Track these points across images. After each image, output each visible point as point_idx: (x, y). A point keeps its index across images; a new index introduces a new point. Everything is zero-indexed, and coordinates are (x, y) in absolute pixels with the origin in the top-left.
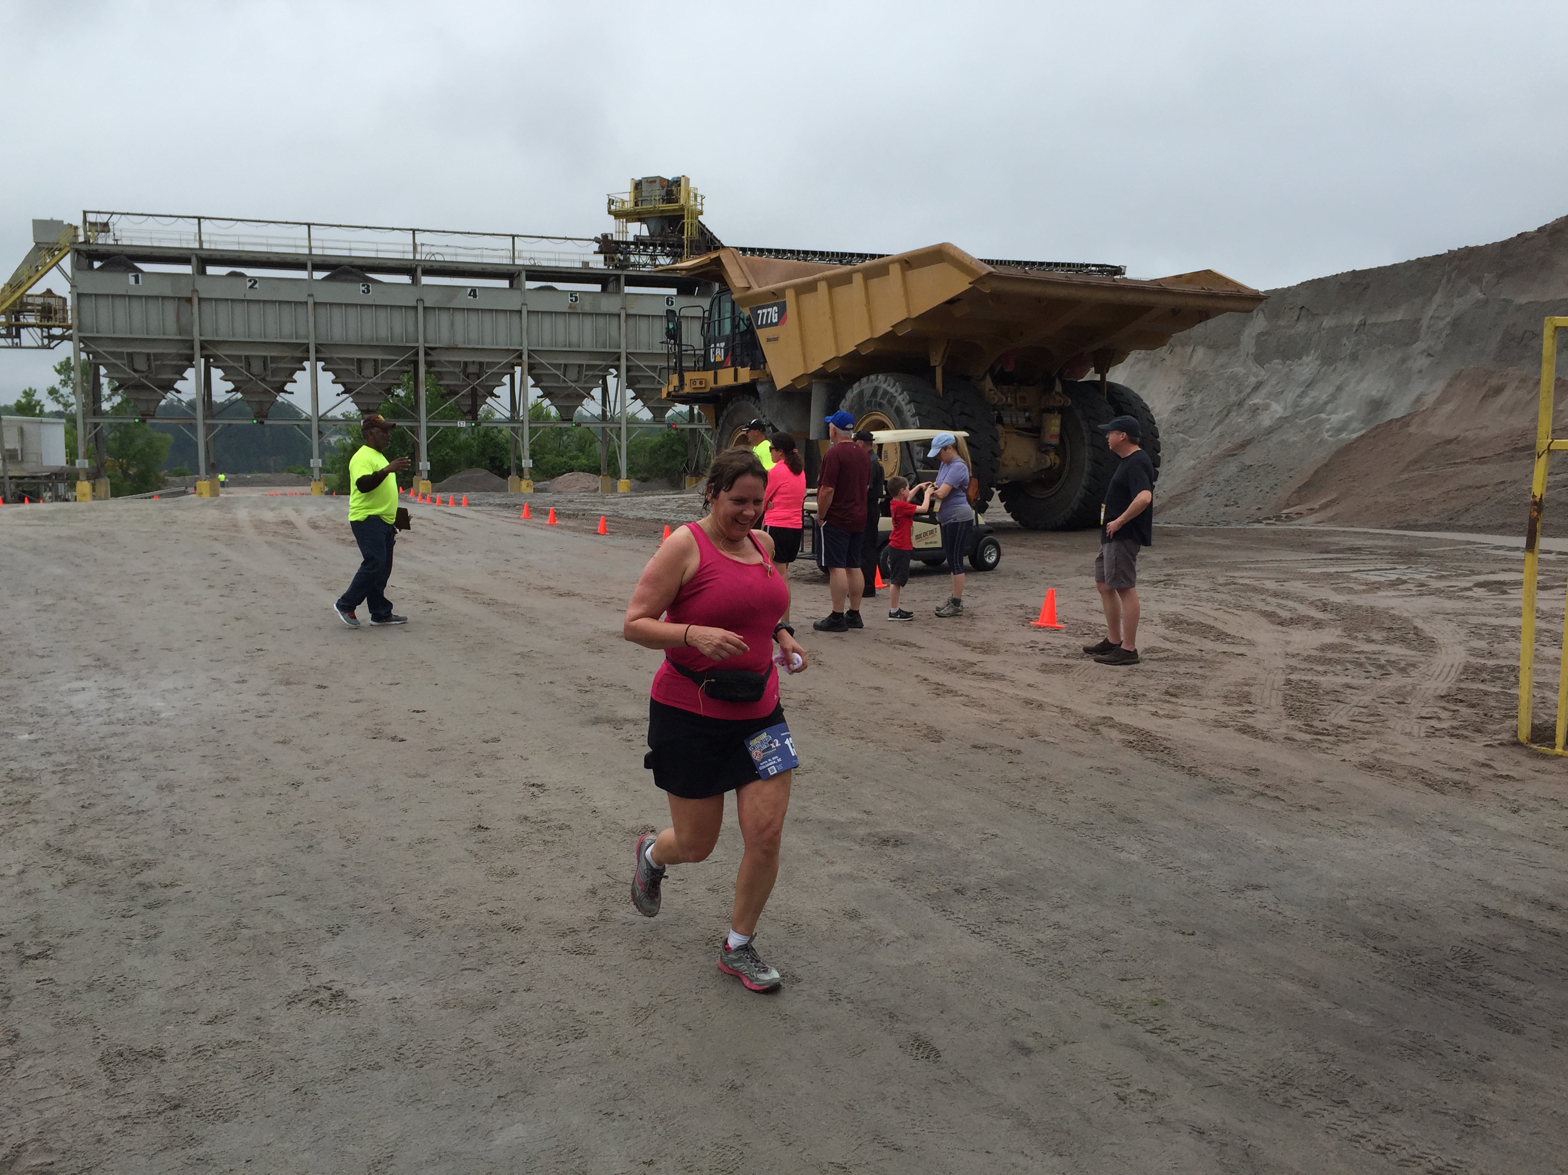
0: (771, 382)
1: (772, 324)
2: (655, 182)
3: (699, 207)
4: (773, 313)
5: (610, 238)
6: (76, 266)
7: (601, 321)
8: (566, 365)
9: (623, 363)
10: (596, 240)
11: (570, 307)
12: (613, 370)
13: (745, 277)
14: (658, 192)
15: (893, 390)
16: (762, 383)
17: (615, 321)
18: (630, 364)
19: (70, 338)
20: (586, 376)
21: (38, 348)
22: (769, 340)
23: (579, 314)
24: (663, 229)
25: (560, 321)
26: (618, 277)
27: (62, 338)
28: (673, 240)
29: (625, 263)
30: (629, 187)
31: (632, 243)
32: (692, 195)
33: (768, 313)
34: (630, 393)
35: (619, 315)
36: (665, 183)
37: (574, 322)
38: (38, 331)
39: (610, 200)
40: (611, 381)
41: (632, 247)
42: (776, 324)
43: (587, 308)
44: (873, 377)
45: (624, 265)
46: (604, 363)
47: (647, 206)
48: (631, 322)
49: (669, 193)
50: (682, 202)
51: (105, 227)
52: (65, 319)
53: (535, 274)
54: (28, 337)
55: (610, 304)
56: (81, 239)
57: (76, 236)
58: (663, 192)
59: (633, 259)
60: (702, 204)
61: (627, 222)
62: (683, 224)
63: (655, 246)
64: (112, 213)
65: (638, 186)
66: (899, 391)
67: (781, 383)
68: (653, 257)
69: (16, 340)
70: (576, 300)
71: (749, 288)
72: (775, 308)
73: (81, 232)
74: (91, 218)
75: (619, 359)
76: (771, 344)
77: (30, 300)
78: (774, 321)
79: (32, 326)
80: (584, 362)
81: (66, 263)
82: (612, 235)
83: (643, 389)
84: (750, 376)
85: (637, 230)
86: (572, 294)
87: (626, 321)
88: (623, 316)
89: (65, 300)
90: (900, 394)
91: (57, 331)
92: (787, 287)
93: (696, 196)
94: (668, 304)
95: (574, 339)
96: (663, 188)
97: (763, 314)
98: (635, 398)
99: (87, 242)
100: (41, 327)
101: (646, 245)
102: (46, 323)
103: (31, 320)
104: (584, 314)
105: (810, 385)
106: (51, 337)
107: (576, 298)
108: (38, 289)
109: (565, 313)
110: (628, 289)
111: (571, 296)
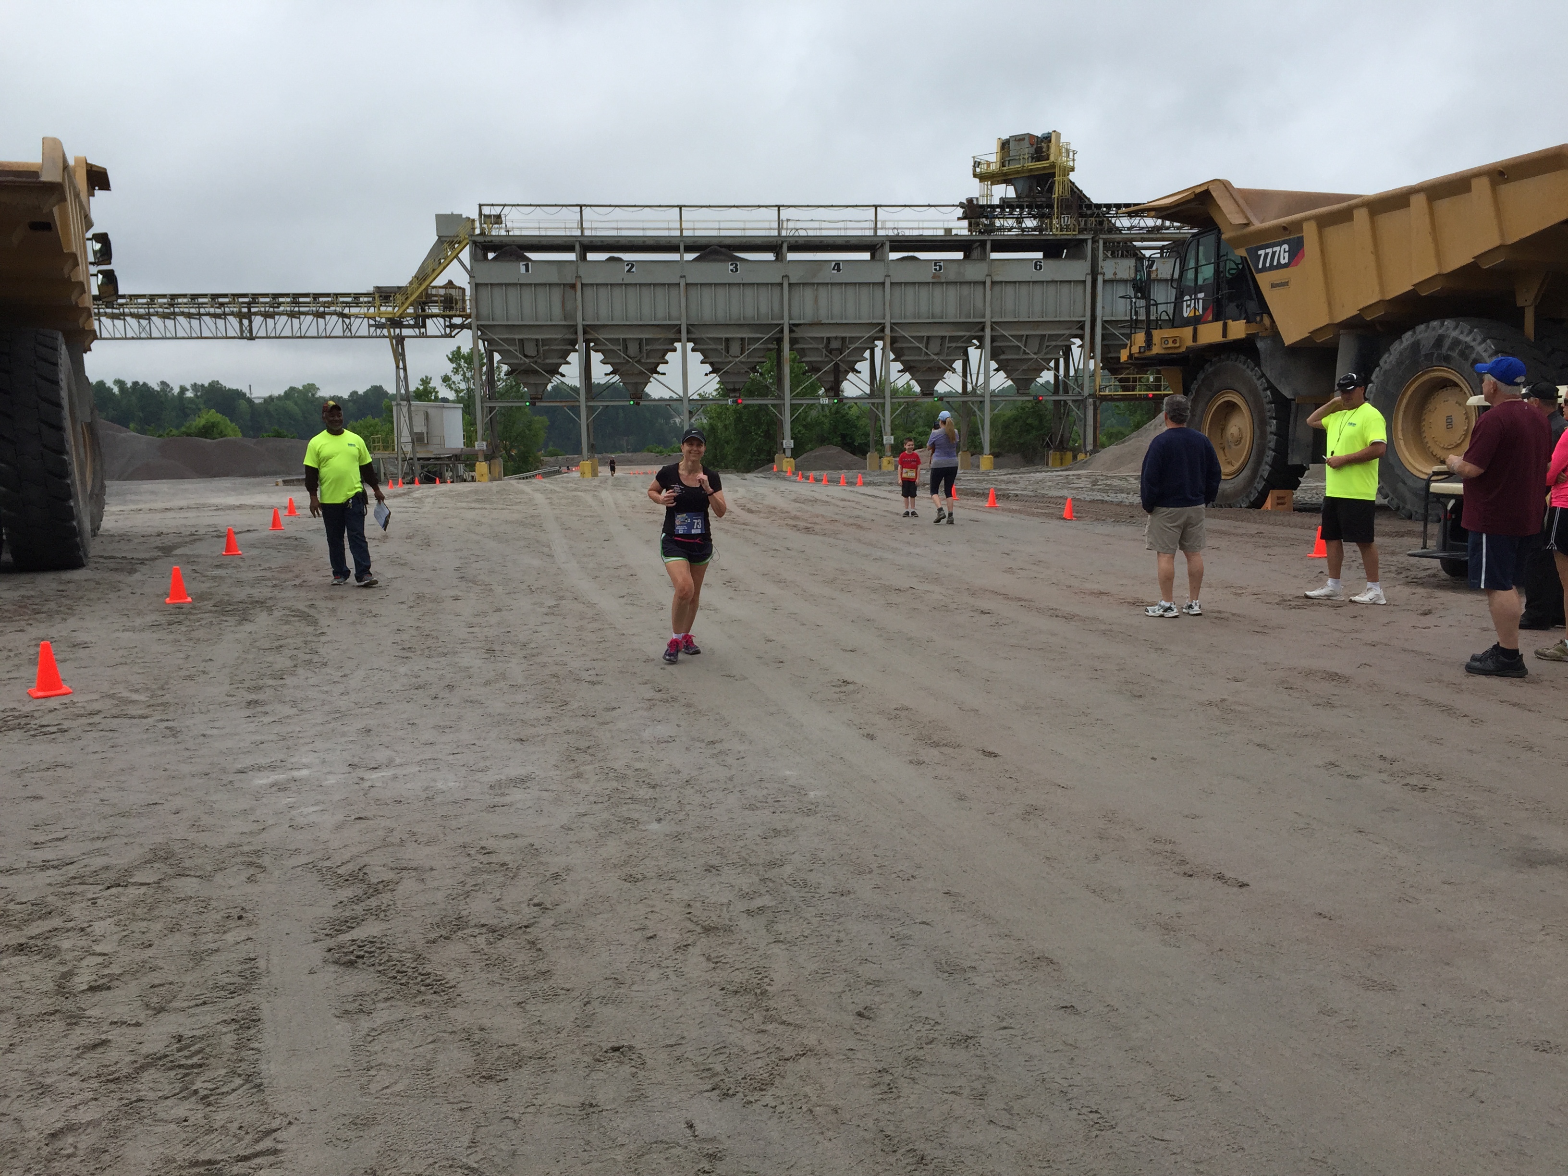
0: (1276, 335)
1: (1280, 266)
2: (1024, 139)
3: (1071, 163)
4: (1282, 253)
5: (975, 202)
6: (474, 257)
7: (965, 290)
8: (928, 337)
9: (988, 333)
10: (961, 205)
11: (933, 277)
12: (975, 341)
13: (1242, 211)
14: (1027, 150)
15: (1468, 339)
16: (1263, 338)
17: (980, 289)
18: (994, 334)
19: (469, 327)
20: (948, 348)
21: (442, 336)
22: (1273, 286)
23: (943, 283)
24: (1031, 189)
25: (924, 292)
26: (983, 243)
27: (462, 327)
28: (1040, 200)
29: (990, 228)
30: (995, 147)
31: (998, 206)
32: (1064, 150)
33: (1274, 253)
34: (994, 365)
35: (984, 283)
36: (1034, 140)
37: (938, 291)
38: (441, 320)
39: (975, 162)
40: (974, 354)
41: (999, 210)
42: (1286, 266)
43: (952, 277)
44: (1435, 323)
45: (990, 229)
46: (968, 334)
47: (1015, 166)
48: (997, 288)
49: (1039, 150)
50: (1052, 158)
51: (498, 219)
52: (464, 309)
53: (900, 243)
54: (434, 326)
55: (975, 271)
56: (477, 231)
57: (474, 229)
58: (1032, 150)
59: (998, 223)
60: (1074, 160)
61: (992, 184)
62: (1053, 183)
63: (1021, 208)
64: (505, 205)
65: (1005, 145)
66: (1479, 339)
67: (1291, 335)
68: (1019, 220)
69: (423, 330)
70: (940, 269)
71: (1247, 225)
72: (1286, 247)
73: (477, 224)
74: (486, 211)
75: (983, 329)
76: (1277, 290)
77: (434, 292)
78: (1283, 262)
79: (436, 316)
80: (947, 334)
81: (465, 255)
82: (977, 199)
83: (1008, 360)
84: (1246, 329)
85: (1003, 192)
86: (936, 262)
87: (991, 289)
88: (988, 284)
89: (464, 290)
90: (1480, 344)
91: (457, 321)
92: (1307, 219)
93: (1068, 151)
94: (1036, 268)
95: (937, 310)
96: (1032, 145)
97: (1266, 255)
98: (997, 370)
99: (482, 233)
100: (443, 317)
101: (1012, 208)
102: (448, 313)
103: (435, 310)
104: (948, 283)
105: (1337, 337)
106: (452, 326)
107: (940, 266)
108: (441, 281)
109: (929, 283)
110: (994, 256)
111: (935, 265)
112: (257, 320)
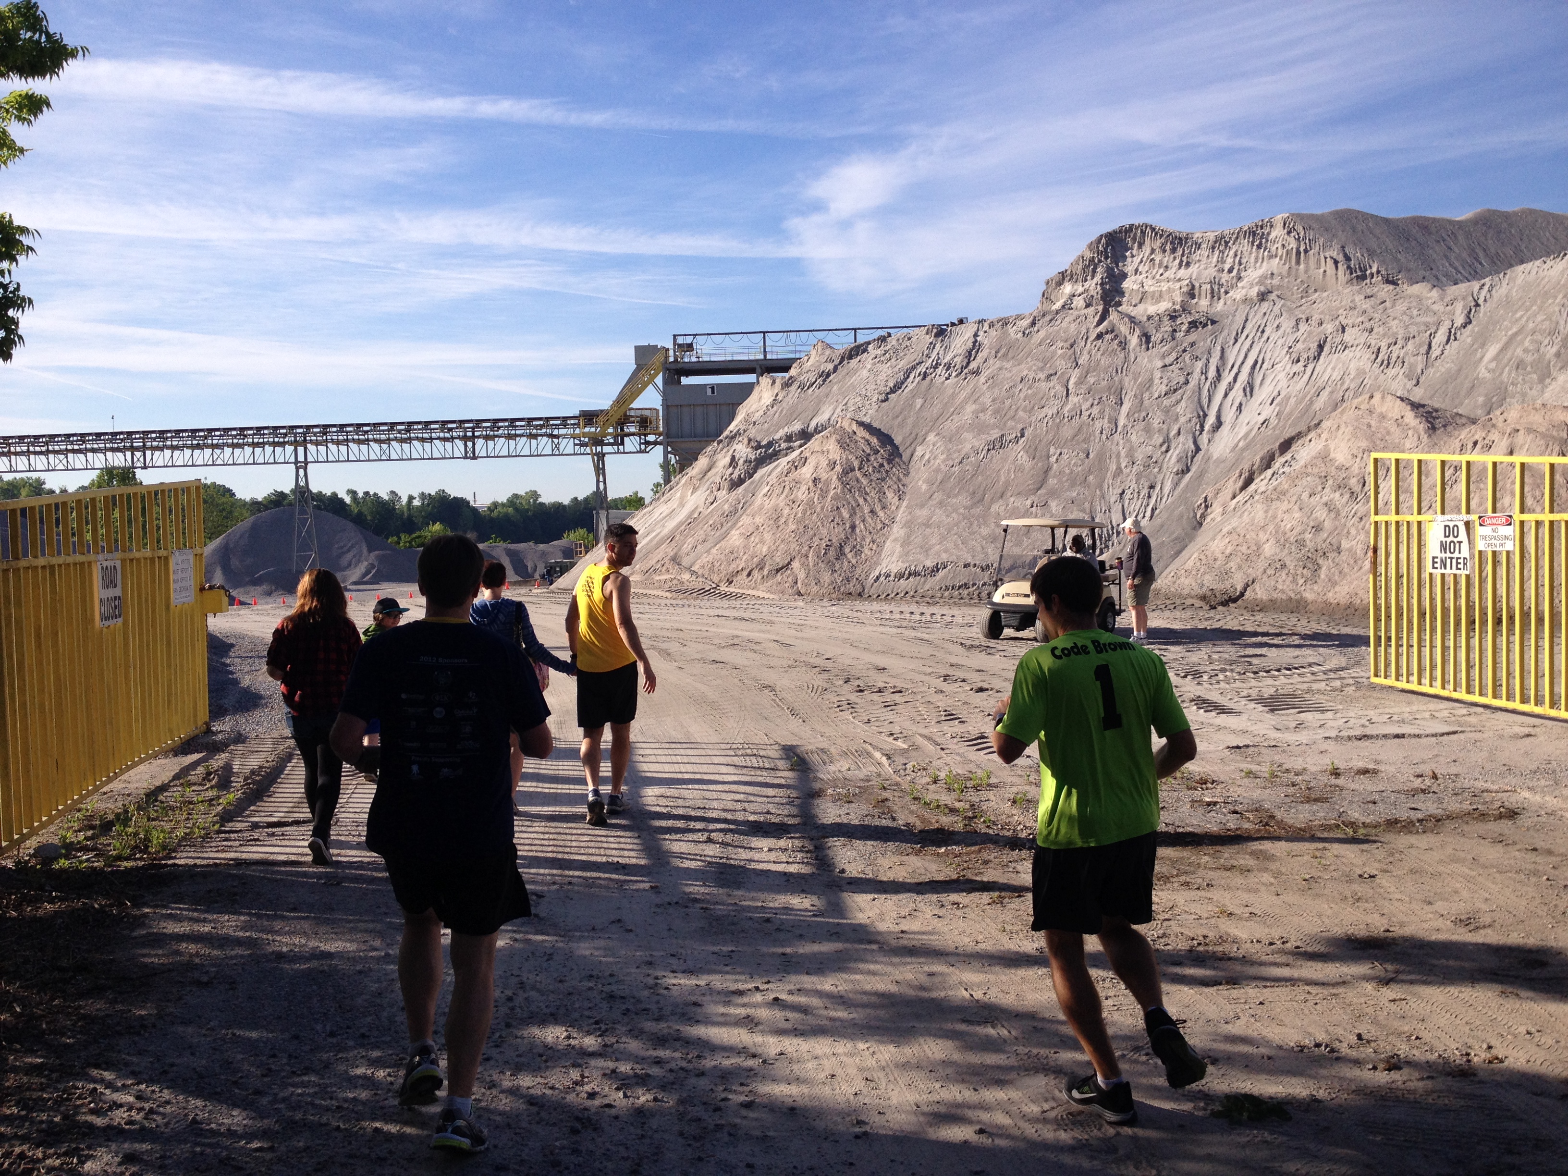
6: (666, 383)
19: (661, 443)
21: (638, 452)
27: (655, 443)
38: (637, 438)
51: (690, 347)
52: (657, 427)
54: (631, 443)
56: (671, 359)
57: (667, 357)
64: (696, 335)
69: (621, 447)
73: (671, 353)
74: (680, 340)
77: (632, 413)
79: (633, 434)
81: (659, 380)
89: (657, 411)
91: (651, 438)
99: (676, 361)
100: (639, 435)
102: (642, 431)
103: (632, 429)
106: (647, 443)
112: (480, 442)
